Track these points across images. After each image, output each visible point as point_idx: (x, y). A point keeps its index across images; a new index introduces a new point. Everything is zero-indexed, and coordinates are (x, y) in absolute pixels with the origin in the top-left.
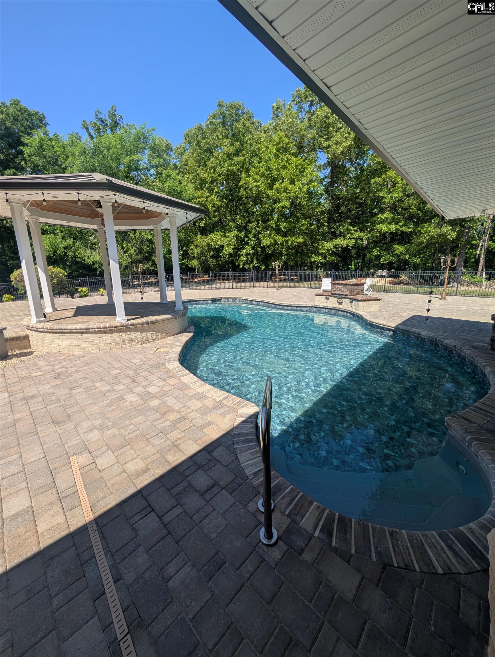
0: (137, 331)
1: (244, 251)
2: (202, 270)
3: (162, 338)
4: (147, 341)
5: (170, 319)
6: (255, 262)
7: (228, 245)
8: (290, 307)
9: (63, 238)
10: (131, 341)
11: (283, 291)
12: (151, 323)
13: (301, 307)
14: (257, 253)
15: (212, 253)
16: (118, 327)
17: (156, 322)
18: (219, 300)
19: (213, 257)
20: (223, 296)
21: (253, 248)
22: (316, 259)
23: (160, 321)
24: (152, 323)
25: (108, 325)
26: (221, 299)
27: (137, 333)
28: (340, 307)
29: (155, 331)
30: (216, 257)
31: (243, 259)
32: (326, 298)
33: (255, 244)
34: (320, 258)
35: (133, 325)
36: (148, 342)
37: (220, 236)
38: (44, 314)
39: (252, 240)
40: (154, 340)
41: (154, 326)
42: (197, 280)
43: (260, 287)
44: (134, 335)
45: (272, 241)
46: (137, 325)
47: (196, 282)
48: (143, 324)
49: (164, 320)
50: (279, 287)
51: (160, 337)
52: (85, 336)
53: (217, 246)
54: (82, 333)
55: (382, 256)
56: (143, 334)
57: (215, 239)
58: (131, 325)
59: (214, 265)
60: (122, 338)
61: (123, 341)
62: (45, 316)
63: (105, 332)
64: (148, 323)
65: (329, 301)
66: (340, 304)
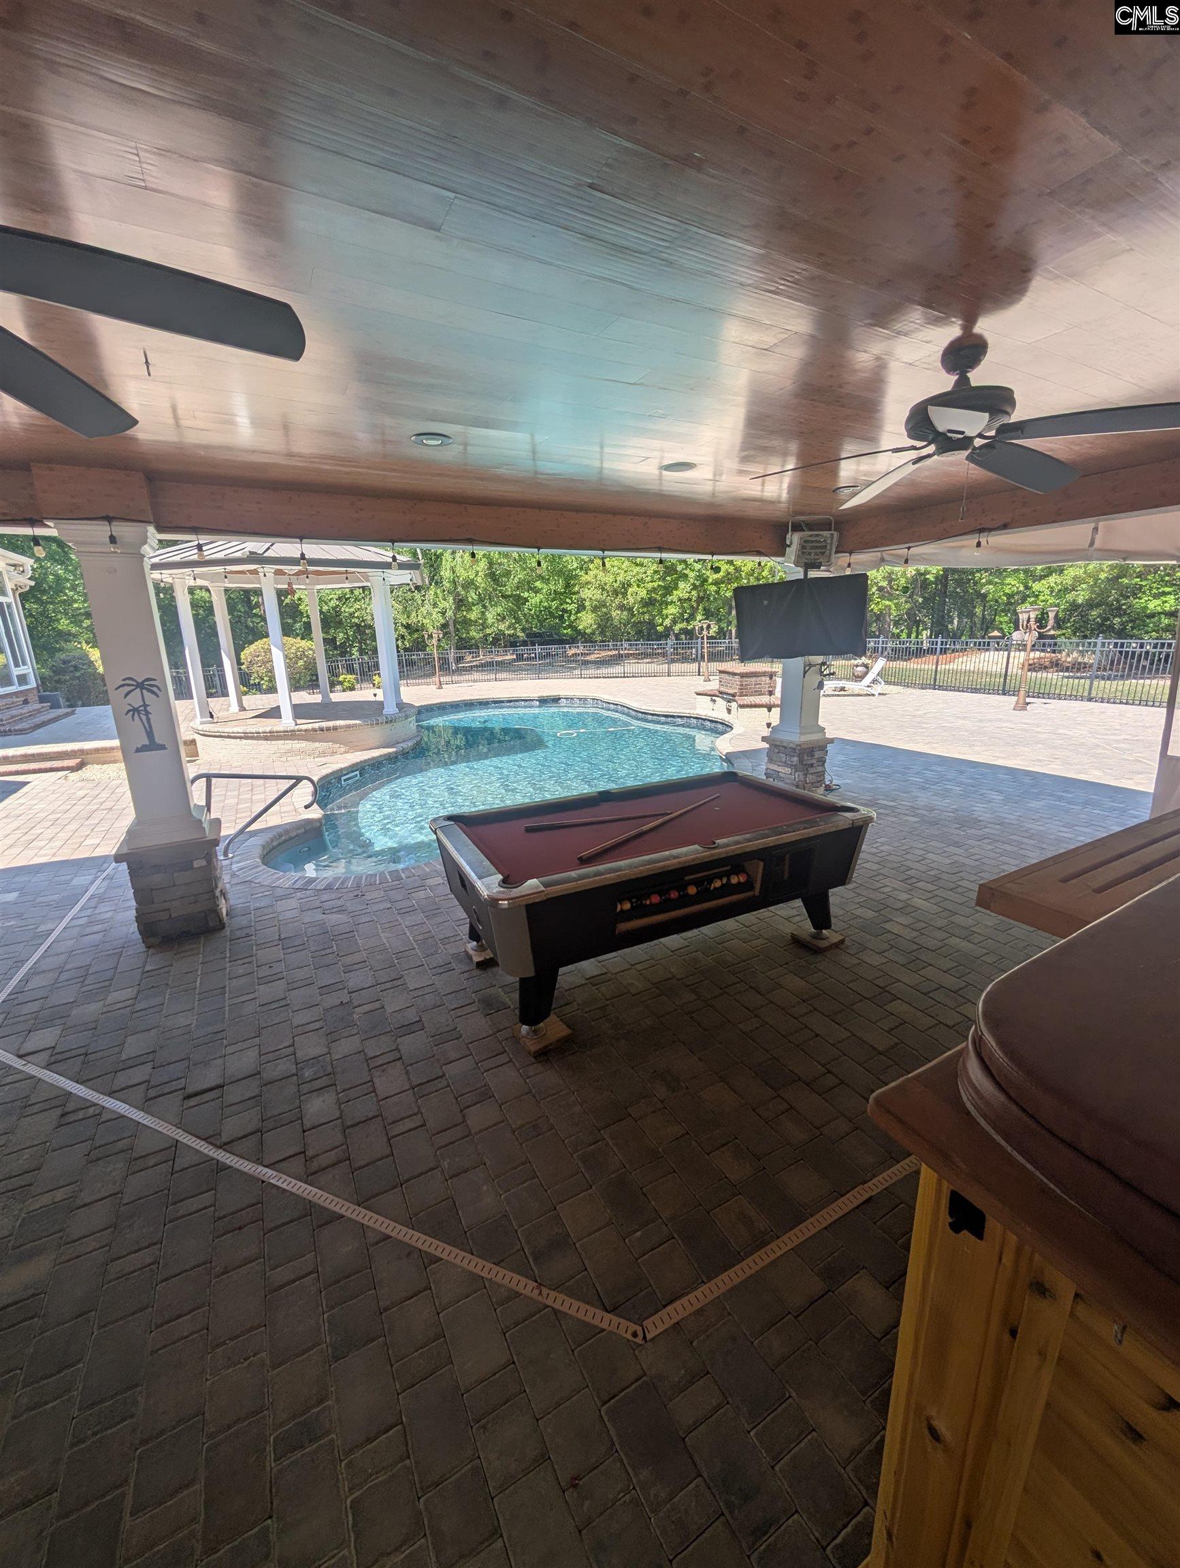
0: (307, 740)
1: (677, 594)
3: (345, 752)
5: (360, 725)
6: (699, 617)
7: (640, 582)
8: (656, 717)
10: (301, 752)
12: (327, 730)
16: (280, 732)
17: (335, 728)
18: (556, 700)
20: (562, 693)
23: (341, 727)
25: (268, 729)
26: (559, 699)
27: (308, 743)
29: (334, 742)
31: (672, 610)
32: (712, 700)
35: (301, 730)
36: (324, 756)
38: (211, 713)
40: (333, 753)
41: (332, 734)
43: (682, 674)
44: (303, 745)
46: (306, 730)
48: (314, 730)
49: (349, 726)
51: (343, 750)
52: (244, 741)
54: (240, 738)
56: (317, 744)
58: (298, 731)
60: (289, 747)
61: (289, 751)
62: (212, 716)
63: (266, 738)
64: (322, 729)
65: (716, 706)
66: (729, 711)
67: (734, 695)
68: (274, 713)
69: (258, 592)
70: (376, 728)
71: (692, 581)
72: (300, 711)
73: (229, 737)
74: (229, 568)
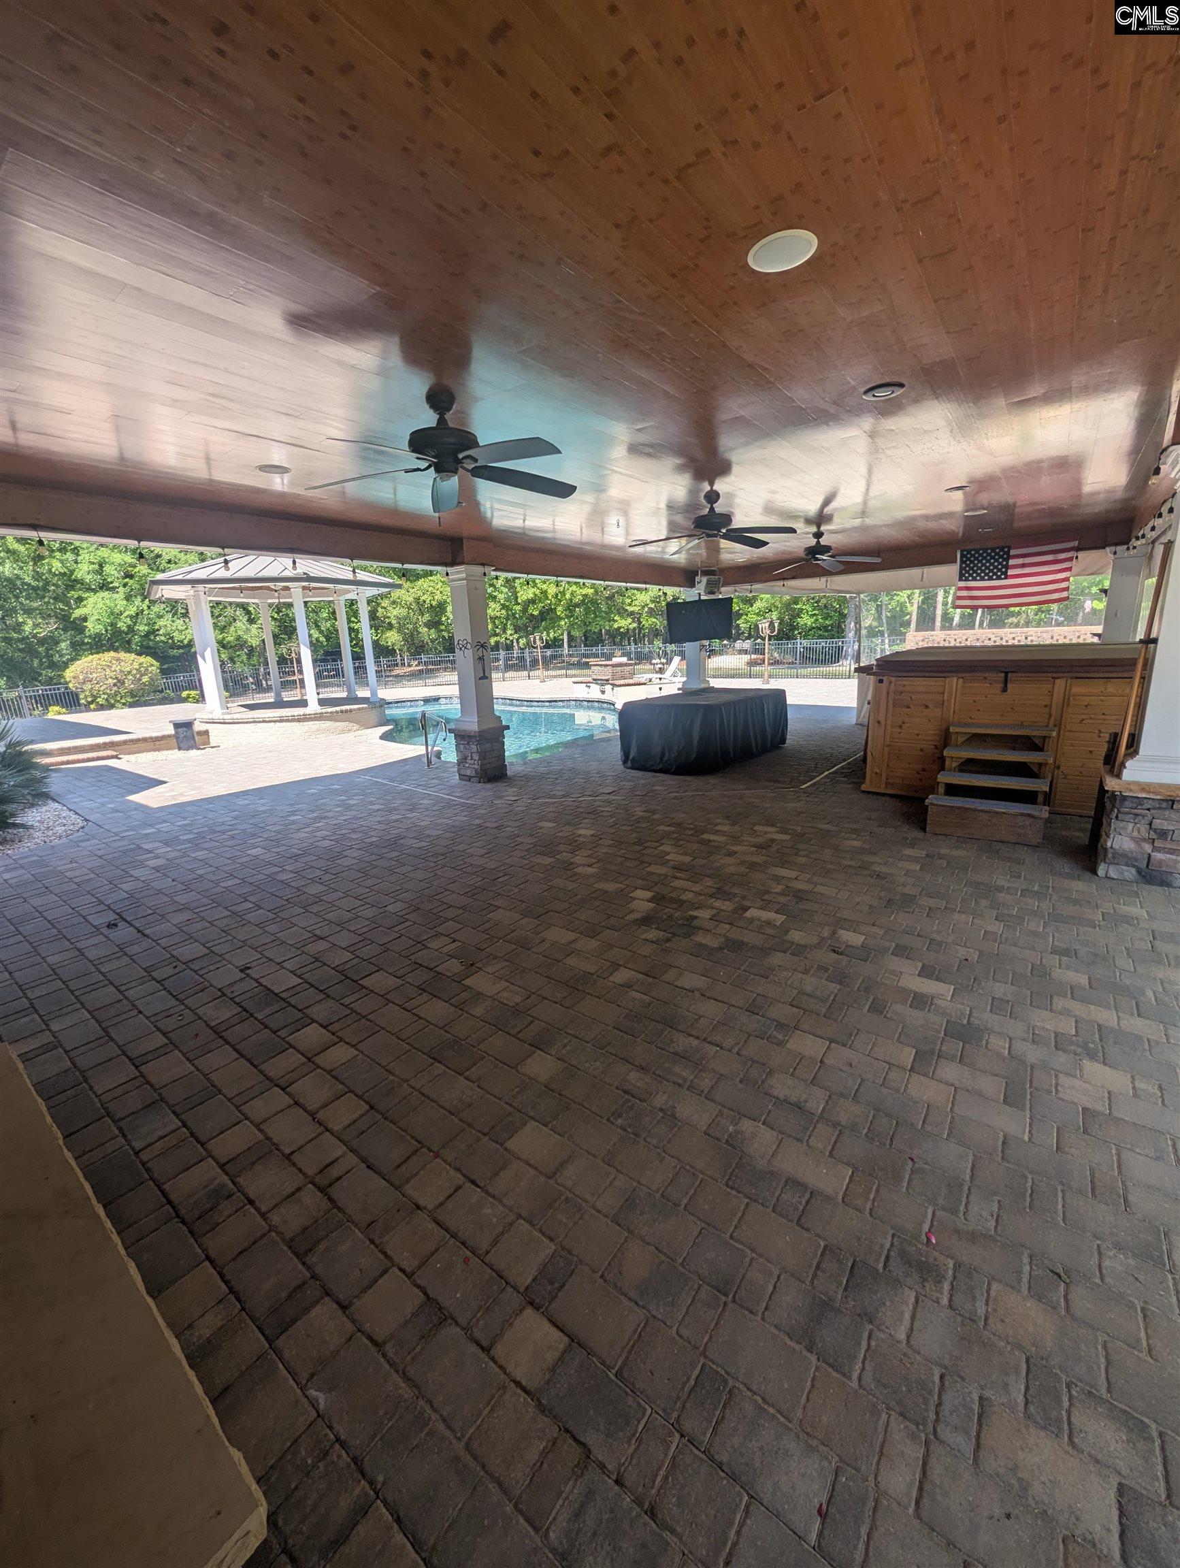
0: (331, 720)
2: (408, 650)
3: (358, 729)
4: (343, 732)
5: (366, 709)
6: (509, 632)
9: (128, 598)
10: (326, 730)
11: (551, 683)
13: (556, 701)
14: (514, 615)
15: (427, 617)
16: (310, 715)
17: (351, 711)
19: (429, 625)
21: (504, 607)
22: (623, 623)
23: (355, 710)
24: (346, 711)
28: (602, 697)
29: (350, 721)
30: (434, 624)
32: (586, 686)
33: (507, 599)
34: (630, 620)
35: (325, 714)
37: (440, 584)
39: (502, 592)
40: (350, 730)
41: (349, 715)
42: (398, 671)
43: (512, 678)
44: (327, 724)
45: (538, 592)
46: (329, 714)
47: (397, 676)
48: (337, 712)
49: (359, 709)
50: (547, 677)
51: (356, 727)
52: (278, 724)
53: (434, 603)
54: (275, 721)
55: (742, 615)
56: (338, 724)
57: (430, 589)
59: (433, 641)
60: (316, 727)
61: (317, 729)
62: (227, 709)
64: (342, 712)
65: (590, 690)
66: (603, 692)
67: (607, 680)
68: (303, 703)
69: (290, 605)
70: (374, 711)
71: (502, 601)
72: (322, 702)
73: (264, 722)
74: (243, 585)
